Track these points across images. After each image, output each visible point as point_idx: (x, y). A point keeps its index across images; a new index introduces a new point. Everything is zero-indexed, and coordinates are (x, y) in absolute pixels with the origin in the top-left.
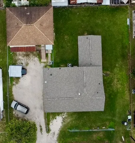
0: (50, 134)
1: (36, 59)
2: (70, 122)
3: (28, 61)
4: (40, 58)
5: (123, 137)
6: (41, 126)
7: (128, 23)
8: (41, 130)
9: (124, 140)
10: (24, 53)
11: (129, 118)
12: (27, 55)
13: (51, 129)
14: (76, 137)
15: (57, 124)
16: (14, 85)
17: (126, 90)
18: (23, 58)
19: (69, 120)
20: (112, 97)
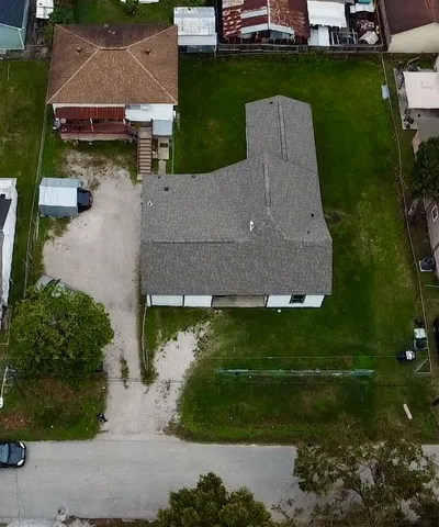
0: (153, 387)
1: (123, 173)
2: (222, 350)
3: (97, 177)
4: (134, 170)
5: (405, 406)
6: (123, 362)
7: (385, 94)
8: (125, 372)
9: (410, 416)
10: (90, 158)
11: (418, 337)
12: (98, 164)
13: (158, 371)
14: (243, 401)
15: (179, 356)
16: (48, 238)
17: (400, 262)
18: (84, 171)
19: (218, 345)
20: (357, 278)
